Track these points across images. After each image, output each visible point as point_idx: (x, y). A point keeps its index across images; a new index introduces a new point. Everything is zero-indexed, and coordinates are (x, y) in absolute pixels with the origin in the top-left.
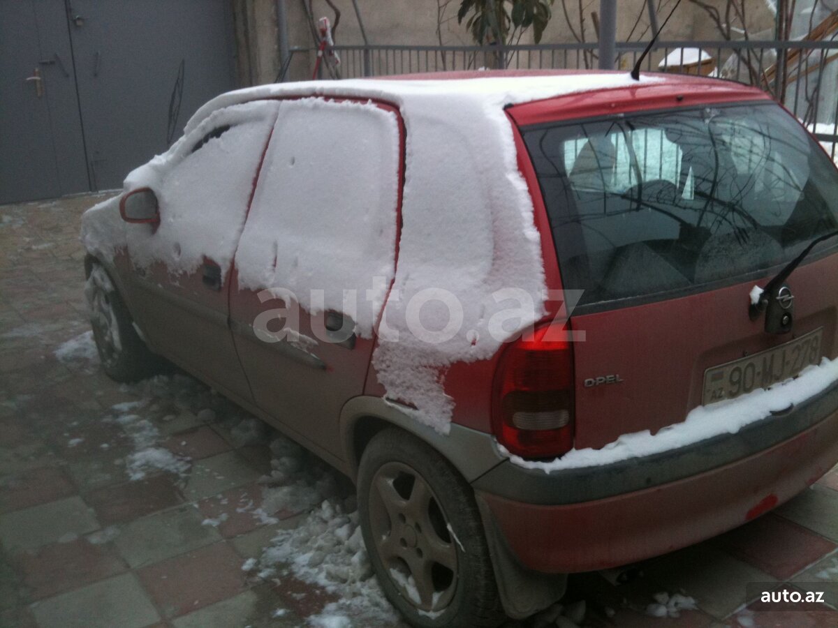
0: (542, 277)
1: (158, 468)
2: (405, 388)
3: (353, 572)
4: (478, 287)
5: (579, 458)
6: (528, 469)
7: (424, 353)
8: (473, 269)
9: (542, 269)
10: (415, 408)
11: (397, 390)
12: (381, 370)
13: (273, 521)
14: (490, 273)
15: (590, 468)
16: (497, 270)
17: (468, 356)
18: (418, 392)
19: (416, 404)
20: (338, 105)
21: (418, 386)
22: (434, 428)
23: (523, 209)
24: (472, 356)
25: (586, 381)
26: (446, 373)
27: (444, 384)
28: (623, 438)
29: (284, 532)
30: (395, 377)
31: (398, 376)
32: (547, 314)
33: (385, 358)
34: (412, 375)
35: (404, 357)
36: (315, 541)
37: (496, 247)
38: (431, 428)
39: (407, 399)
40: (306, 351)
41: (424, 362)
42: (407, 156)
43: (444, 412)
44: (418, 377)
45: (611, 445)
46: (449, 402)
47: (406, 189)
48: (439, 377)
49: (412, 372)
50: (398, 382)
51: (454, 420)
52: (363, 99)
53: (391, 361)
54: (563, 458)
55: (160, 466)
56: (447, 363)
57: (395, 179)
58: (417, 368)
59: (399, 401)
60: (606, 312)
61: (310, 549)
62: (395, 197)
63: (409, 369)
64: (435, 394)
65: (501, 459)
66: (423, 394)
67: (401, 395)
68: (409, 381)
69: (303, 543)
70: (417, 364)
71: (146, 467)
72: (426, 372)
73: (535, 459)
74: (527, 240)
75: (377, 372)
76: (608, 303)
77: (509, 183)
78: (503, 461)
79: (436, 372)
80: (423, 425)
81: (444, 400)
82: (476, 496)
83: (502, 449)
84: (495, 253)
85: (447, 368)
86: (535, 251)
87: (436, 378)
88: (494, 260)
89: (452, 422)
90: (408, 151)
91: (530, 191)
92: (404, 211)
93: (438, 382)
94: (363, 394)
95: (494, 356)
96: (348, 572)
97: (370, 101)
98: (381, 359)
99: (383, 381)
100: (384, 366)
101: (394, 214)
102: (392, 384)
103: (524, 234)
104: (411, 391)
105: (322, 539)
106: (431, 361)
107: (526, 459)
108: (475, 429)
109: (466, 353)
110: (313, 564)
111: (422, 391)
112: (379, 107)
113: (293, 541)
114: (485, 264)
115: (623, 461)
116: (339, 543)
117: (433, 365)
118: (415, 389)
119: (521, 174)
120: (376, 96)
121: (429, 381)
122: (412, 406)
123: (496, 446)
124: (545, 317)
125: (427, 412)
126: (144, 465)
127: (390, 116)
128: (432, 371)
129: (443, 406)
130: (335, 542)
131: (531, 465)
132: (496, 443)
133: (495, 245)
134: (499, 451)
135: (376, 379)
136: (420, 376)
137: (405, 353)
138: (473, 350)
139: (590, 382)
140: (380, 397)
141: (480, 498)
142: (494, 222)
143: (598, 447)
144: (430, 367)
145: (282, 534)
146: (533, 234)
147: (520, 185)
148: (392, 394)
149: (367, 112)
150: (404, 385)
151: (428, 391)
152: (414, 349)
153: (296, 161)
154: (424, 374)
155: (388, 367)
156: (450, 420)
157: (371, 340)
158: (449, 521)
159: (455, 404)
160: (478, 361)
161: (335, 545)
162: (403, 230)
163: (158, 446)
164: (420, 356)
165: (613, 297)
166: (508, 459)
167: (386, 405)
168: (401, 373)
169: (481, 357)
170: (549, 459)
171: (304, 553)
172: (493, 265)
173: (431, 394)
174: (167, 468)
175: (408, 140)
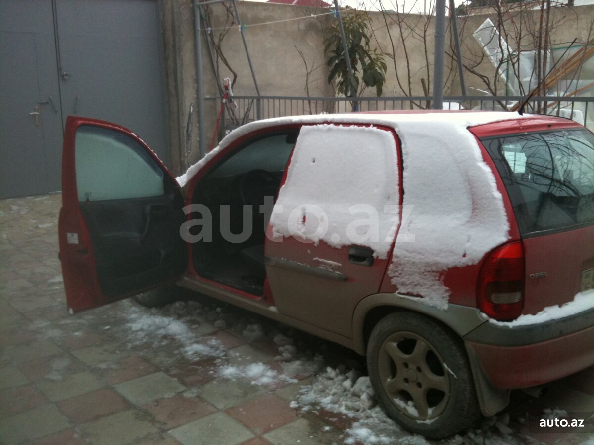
0: (506, 218)
1: (204, 355)
2: (413, 286)
3: (363, 405)
4: (464, 225)
5: (525, 320)
6: (500, 326)
7: (428, 265)
8: (459, 215)
9: (505, 214)
10: (421, 297)
11: (407, 287)
12: (395, 276)
13: (295, 381)
14: (471, 217)
15: (532, 325)
16: (476, 215)
17: (461, 264)
18: (423, 287)
19: (422, 294)
20: (346, 128)
21: (424, 284)
22: (436, 307)
23: (491, 182)
24: (464, 263)
25: (531, 275)
26: (445, 275)
27: (443, 281)
28: (546, 309)
29: (305, 387)
30: (406, 280)
31: (408, 279)
32: (510, 238)
33: (398, 269)
34: (419, 277)
35: (413, 267)
36: (331, 390)
37: (474, 203)
38: (434, 307)
39: (415, 291)
40: (331, 270)
41: (429, 269)
42: (403, 155)
43: (443, 297)
44: (423, 278)
45: (541, 313)
46: (447, 291)
47: (405, 174)
48: (440, 277)
49: (419, 276)
50: (408, 282)
51: (451, 301)
52: (368, 125)
53: (403, 271)
54: (518, 320)
55: (205, 353)
56: (445, 268)
57: (396, 168)
58: (423, 273)
59: (408, 294)
60: (539, 237)
61: (329, 394)
62: (397, 178)
63: (416, 274)
64: (437, 287)
65: (484, 321)
66: (427, 288)
67: (410, 290)
68: (417, 281)
69: (323, 392)
70: (423, 271)
71: (197, 354)
72: (430, 275)
73: (503, 321)
74: (495, 198)
75: (391, 278)
76: (540, 233)
77: (480, 168)
78: (486, 322)
79: (438, 275)
80: (428, 306)
81: (444, 290)
82: (466, 345)
83: (484, 315)
84: (474, 206)
85: (446, 271)
86: (500, 204)
87: (437, 278)
88: (473, 210)
89: (449, 303)
90: (404, 152)
91: (493, 172)
92: (405, 185)
93: (439, 280)
94: (378, 293)
95: (480, 262)
96: (360, 405)
97: (372, 125)
98: (395, 270)
99: (396, 283)
100: (397, 274)
101: (397, 188)
102: (403, 284)
103: (493, 195)
104: (418, 287)
105: (335, 388)
106: (434, 269)
107: (499, 320)
108: (465, 306)
109: (460, 262)
110: (334, 403)
111: (427, 286)
112: (378, 128)
113: (315, 391)
114: (468, 213)
115: (547, 322)
116: (345, 390)
117: (435, 270)
118: (422, 286)
119: (486, 163)
120: (375, 123)
121: (432, 280)
122: (419, 295)
123: (480, 315)
124: (509, 239)
125: (431, 298)
126: (194, 353)
127: (389, 134)
128: (434, 274)
129: (443, 294)
130: (343, 390)
131: (501, 324)
132: (479, 312)
133: (473, 201)
134: (482, 317)
135: (390, 282)
136: (426, 277)
137: (414, 265)
138: (464, 260)
139: (532, 276)
140: (392, 293)
141: (469, 345)
142: (471, 189)
143: (534, 314)
144: (433, 272)
145: (305, 388)
146: (498, 195)
147: (487, 169)
148: (403, 290)
149: (371, 132)
150: (413, 284)
151: (431, 286)
152: (421, 262)
153: (316, 160)
154: (429, 276)
155: (400, 274)
156: (447, 302)
157: (385, 260)
158: (444, 362)
159: (451, 292)
160: (468, 266)
161: (344, 392)
162: (405, 196)
163: (198, 342)
164: (426, 266)
165: (542, 229)
166: (487, 321)
167: (398, 297)
168: (411, 277)
169: (470, 264)
170: (511, 320)
171: (325, 397)
172: (473, 212)
173: (434, 288)
174: (210, 354)
175: (403, 146)
